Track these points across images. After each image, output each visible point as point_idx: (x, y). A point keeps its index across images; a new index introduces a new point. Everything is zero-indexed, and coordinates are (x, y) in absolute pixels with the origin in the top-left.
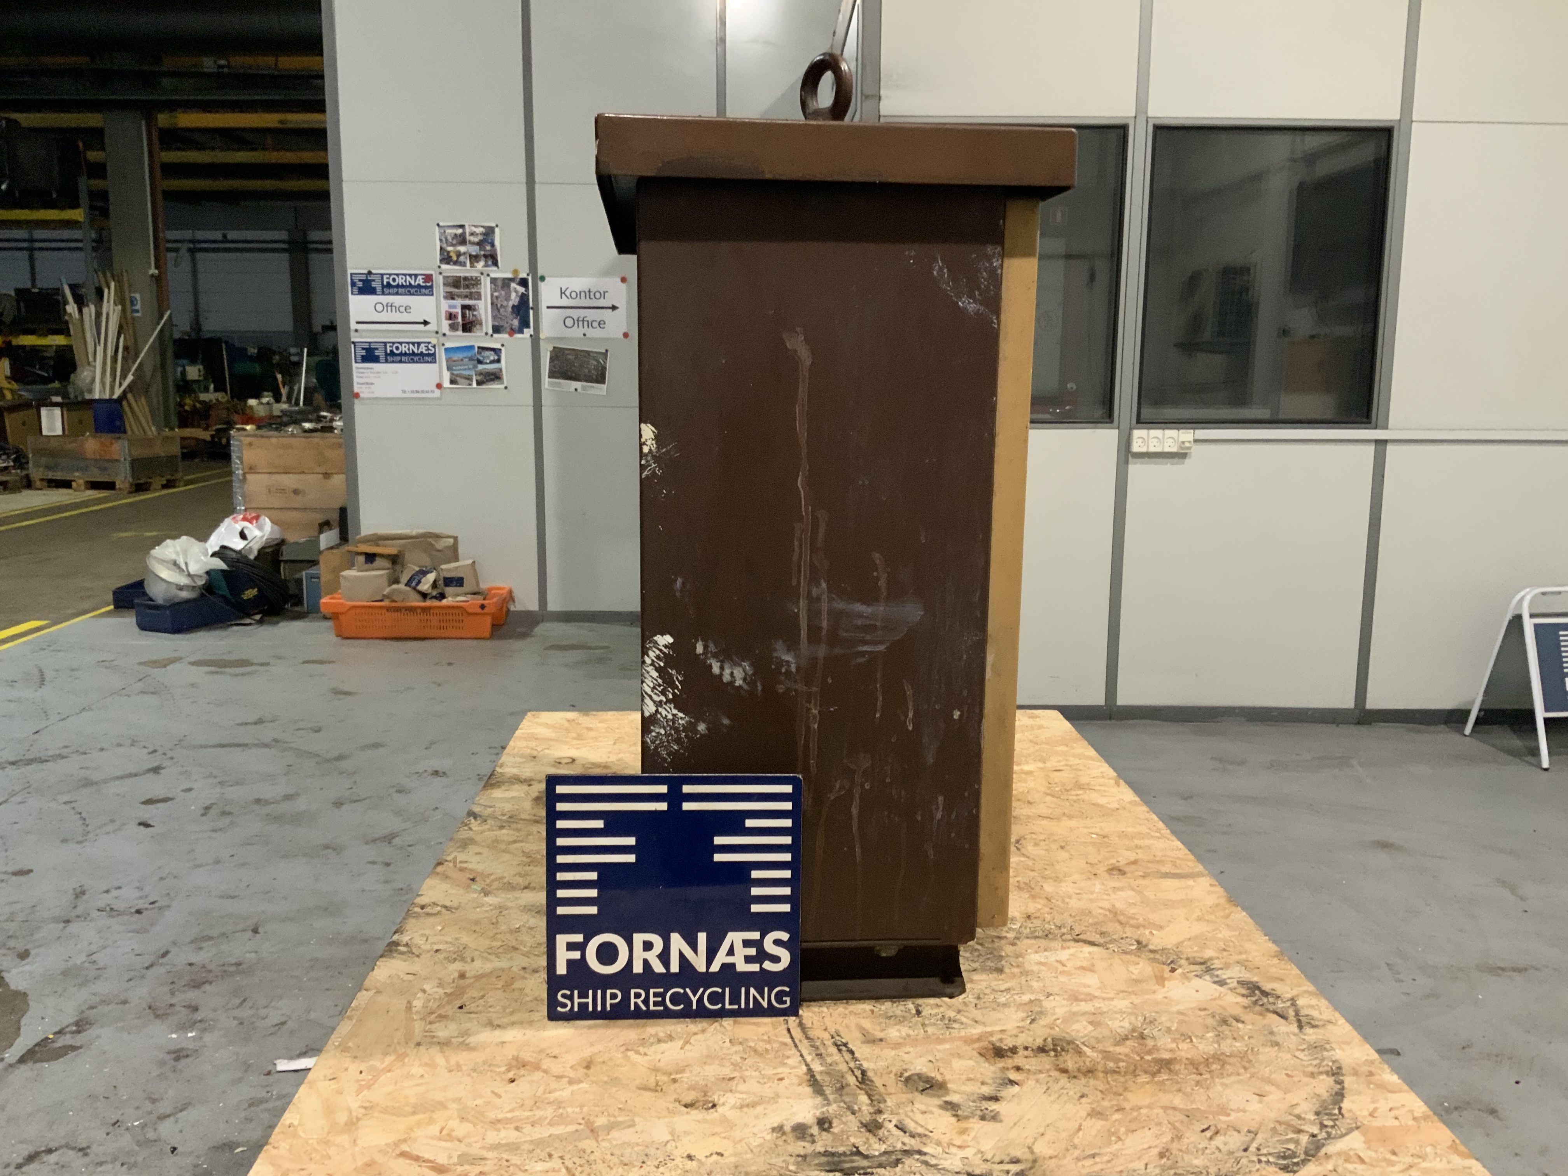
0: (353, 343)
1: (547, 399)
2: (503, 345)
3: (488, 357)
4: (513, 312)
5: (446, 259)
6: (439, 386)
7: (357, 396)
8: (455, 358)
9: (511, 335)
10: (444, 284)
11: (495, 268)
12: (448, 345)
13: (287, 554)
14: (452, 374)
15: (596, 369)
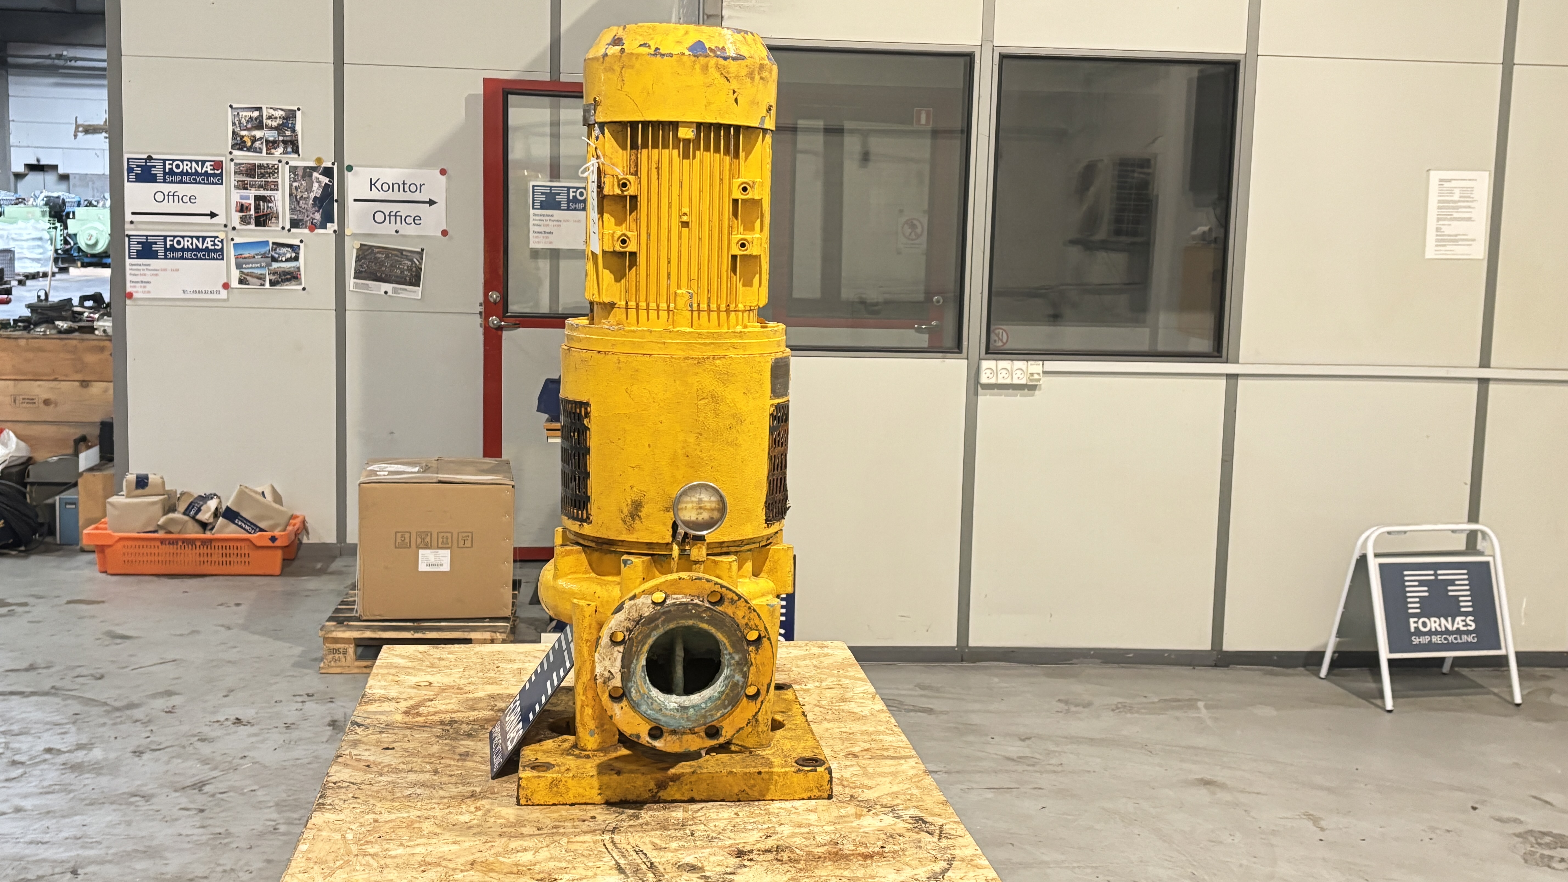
0: (128, 236)
1: (351, 302)
2: (301, 241)
3: (285, 254)
4: (314, 205)
5: (239, 144)
6: (226, 286)
7: (130, 296)
8: (247, 255)
9: (312, 230)
10: (236, 173)
11: (296, 156)
12: (238, 240)
13: (34, 475)
14: (242, 272)
15: (410, 270)
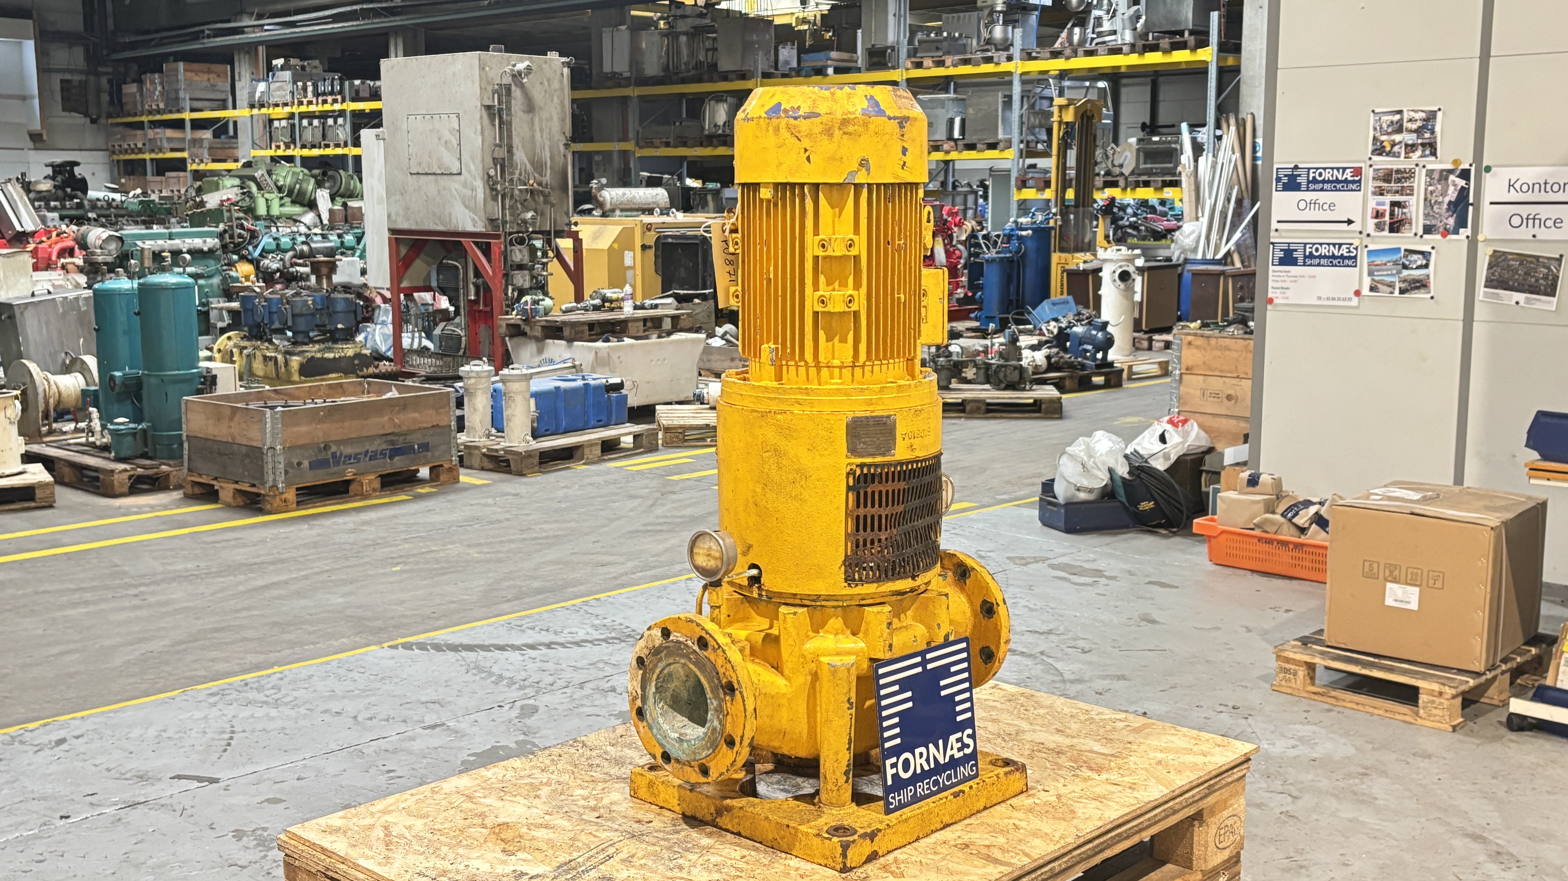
0: (1273, 243)
1: (1480, 312)
2: (1433, 248)
3: (1416, 261)
4: (1448, 210)
5: (1379, 150)
6: (1357, 293)
7: (1271, 301)
8: (1379, 263)
10: (1374, 178)
11: (1433, 158)
12: (1372, 247)
13: (1209, 464)
14: (1373, 280)
15: (1545, 278)
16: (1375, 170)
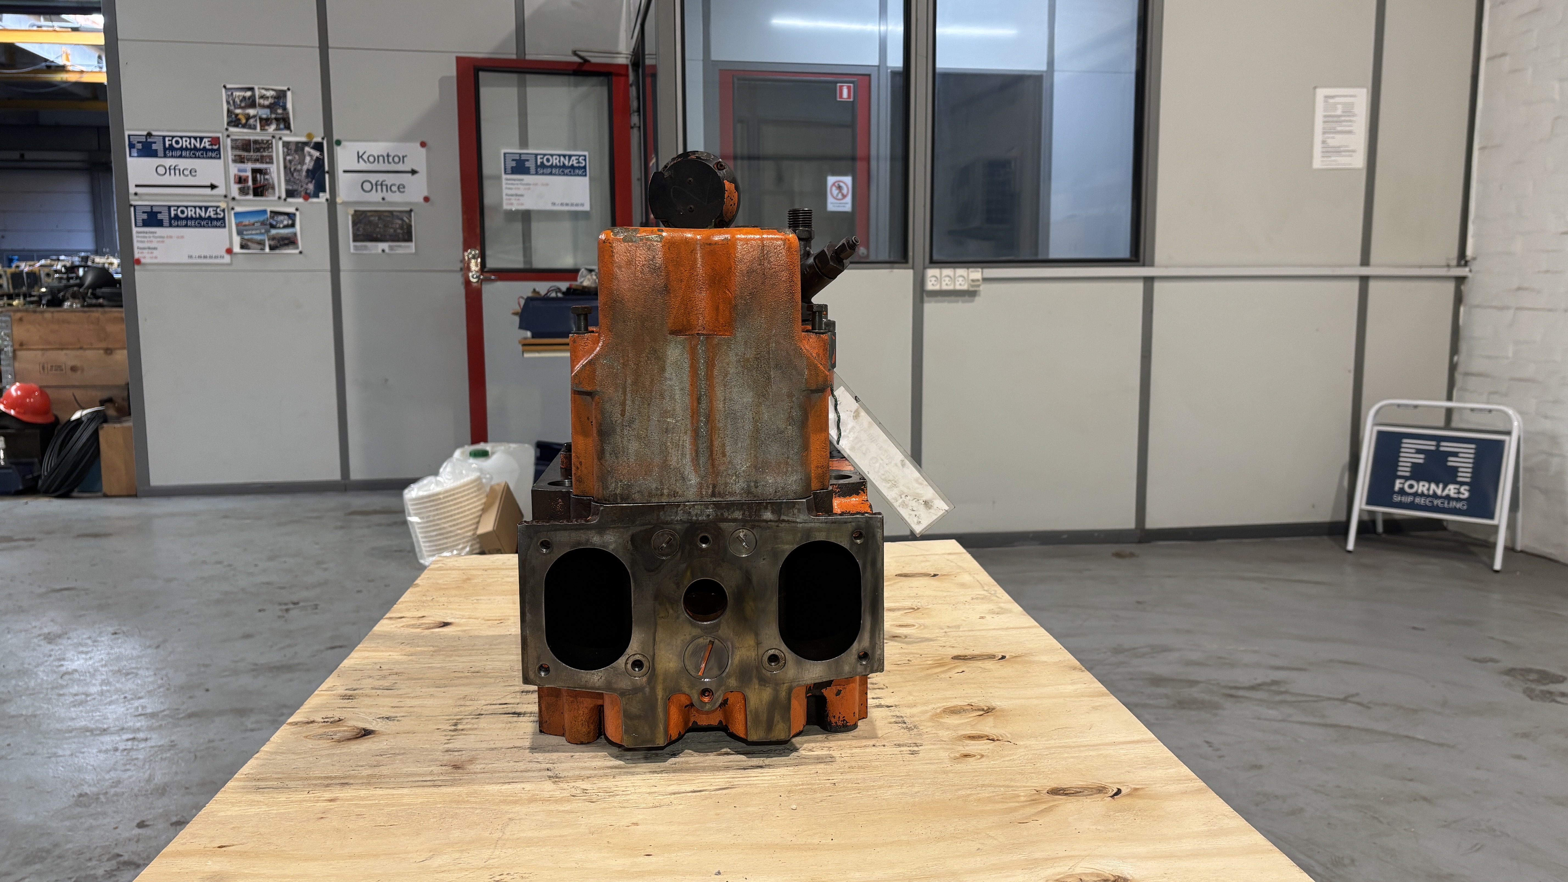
0: (135, 206)
1: (345, 263)
2: (297, 210)
3: (282, 222)
4: (307, 176)
5: (234, 121)
6: (229, 251)
7: (138, 262)
8: (247, 223)
10: (232, 148)
11: (288, 132)
12: (238, 209)
14: (242, 239)
15: (401, 228)
16: (232, 140)
